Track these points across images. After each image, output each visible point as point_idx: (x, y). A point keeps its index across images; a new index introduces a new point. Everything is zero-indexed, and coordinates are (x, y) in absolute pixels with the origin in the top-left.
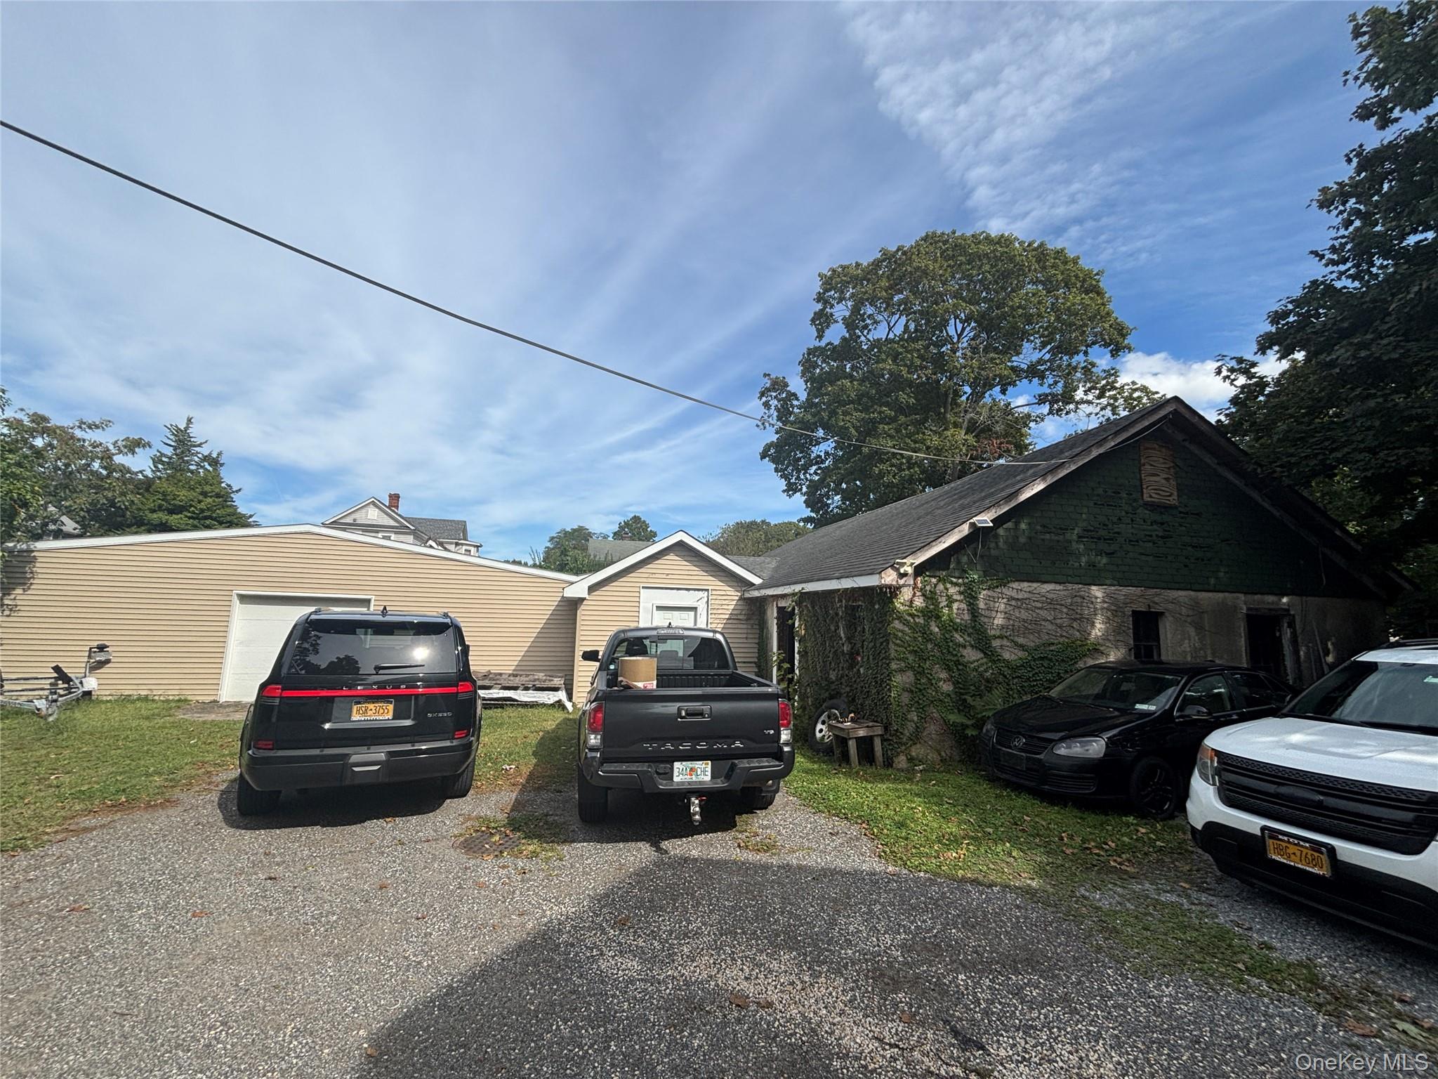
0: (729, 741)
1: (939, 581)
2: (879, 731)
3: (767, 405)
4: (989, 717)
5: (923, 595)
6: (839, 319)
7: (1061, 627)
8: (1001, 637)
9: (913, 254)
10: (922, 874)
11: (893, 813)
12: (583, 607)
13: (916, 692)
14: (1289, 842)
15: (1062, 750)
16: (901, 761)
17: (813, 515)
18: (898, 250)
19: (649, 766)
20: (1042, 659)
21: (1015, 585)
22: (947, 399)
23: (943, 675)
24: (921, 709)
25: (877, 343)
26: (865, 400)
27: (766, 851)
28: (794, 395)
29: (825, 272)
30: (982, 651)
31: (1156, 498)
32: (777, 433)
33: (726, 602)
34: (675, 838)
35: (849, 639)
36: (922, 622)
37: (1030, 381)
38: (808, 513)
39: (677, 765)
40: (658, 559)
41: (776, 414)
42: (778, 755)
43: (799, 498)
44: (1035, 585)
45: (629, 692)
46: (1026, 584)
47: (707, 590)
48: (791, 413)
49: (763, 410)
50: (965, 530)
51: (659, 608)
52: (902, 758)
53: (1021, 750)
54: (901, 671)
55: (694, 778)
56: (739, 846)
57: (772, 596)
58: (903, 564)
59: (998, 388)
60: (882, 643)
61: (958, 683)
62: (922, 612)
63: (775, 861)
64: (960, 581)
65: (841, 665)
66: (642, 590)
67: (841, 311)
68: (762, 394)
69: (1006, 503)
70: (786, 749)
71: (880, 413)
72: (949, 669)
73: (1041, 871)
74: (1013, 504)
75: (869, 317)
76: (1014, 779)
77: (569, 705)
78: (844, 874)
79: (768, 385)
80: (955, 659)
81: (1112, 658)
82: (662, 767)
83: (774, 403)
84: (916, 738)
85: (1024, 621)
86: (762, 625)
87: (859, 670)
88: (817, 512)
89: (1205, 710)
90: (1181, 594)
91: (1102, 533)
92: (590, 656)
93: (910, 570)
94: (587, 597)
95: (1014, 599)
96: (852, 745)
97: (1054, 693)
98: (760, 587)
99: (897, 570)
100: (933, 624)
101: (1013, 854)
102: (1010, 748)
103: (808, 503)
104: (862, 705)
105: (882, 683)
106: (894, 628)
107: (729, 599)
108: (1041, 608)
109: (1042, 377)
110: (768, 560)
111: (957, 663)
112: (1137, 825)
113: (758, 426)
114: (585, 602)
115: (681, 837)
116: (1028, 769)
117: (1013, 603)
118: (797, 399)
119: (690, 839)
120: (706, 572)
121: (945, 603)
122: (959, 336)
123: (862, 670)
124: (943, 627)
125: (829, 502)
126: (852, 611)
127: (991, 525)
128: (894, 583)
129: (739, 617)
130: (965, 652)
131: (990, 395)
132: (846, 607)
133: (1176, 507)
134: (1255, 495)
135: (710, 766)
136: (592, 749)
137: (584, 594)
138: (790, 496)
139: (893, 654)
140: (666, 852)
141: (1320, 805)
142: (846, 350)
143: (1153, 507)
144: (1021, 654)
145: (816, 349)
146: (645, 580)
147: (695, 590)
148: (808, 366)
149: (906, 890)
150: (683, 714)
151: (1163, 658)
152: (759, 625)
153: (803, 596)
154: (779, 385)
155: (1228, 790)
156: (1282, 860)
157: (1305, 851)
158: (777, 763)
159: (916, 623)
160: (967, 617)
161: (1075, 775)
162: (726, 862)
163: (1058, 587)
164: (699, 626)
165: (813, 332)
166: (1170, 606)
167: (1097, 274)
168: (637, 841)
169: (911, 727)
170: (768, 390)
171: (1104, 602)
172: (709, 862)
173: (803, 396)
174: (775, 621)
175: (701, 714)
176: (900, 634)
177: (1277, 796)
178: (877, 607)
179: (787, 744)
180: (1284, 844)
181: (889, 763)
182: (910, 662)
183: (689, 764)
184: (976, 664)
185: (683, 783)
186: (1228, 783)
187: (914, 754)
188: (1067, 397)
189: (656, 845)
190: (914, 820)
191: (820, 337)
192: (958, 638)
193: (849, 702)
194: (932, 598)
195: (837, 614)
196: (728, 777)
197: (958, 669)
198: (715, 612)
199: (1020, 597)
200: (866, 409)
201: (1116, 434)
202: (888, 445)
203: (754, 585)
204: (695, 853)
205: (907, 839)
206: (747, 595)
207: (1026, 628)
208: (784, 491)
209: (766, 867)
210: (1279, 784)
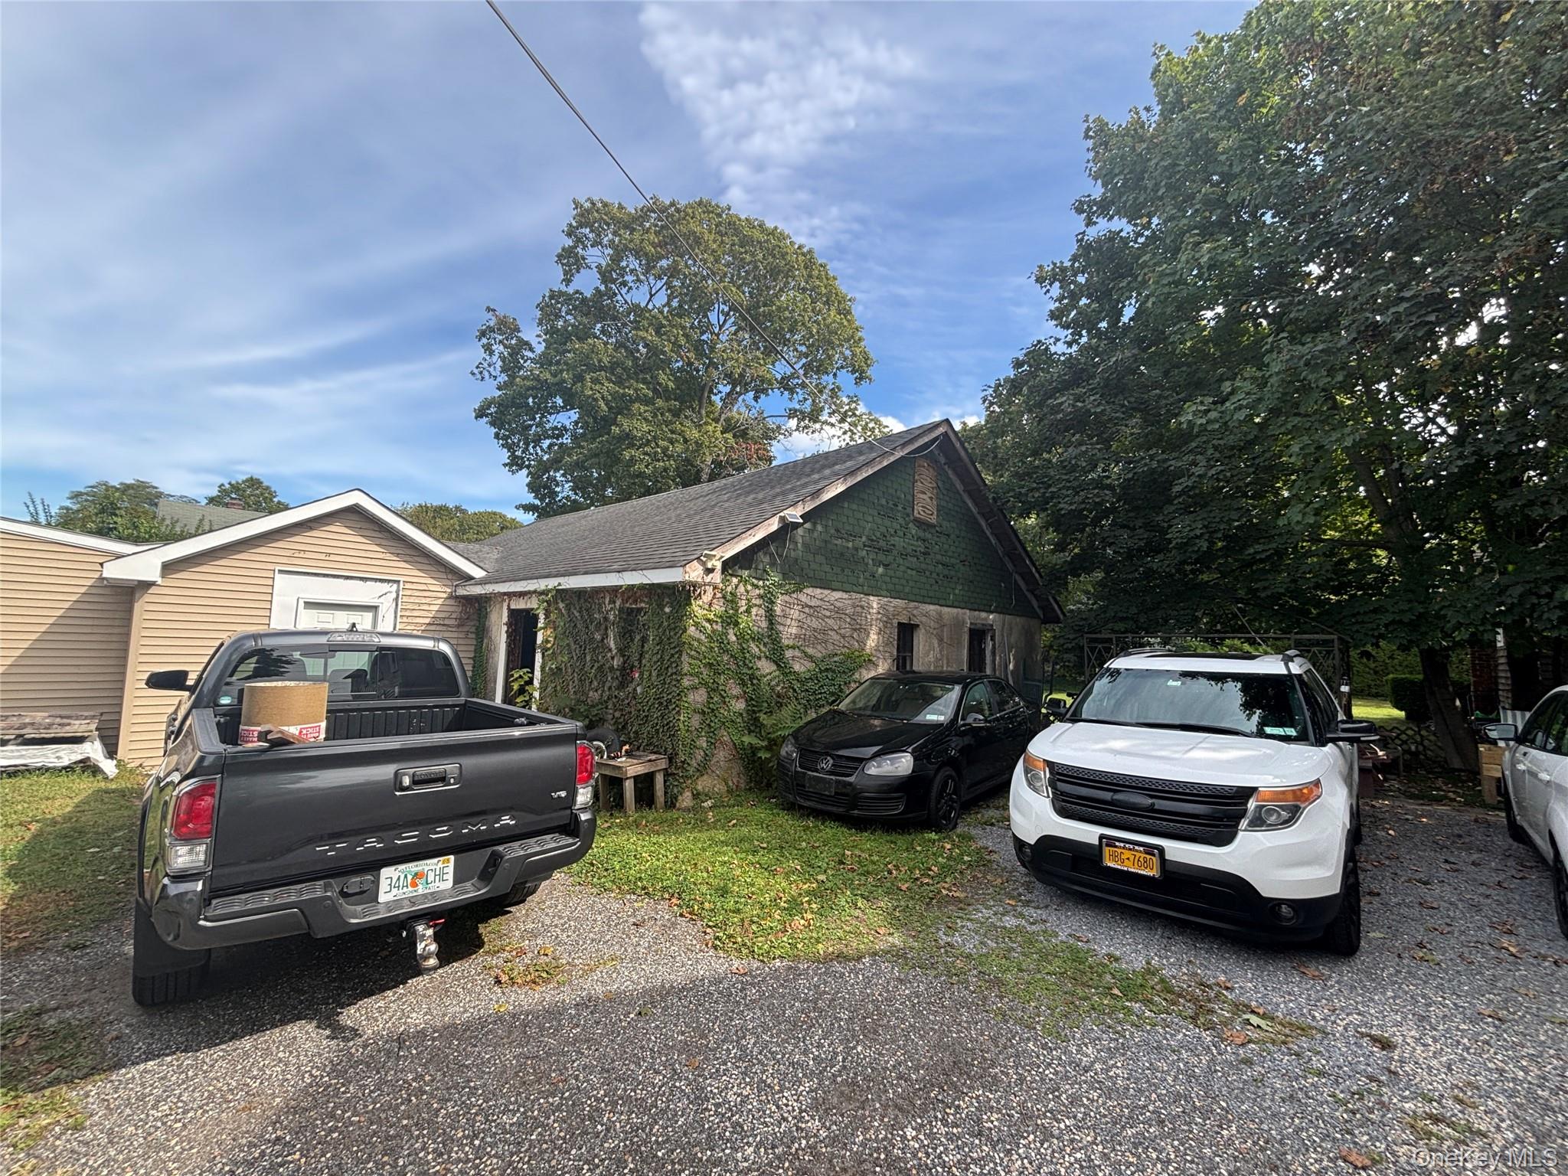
0: (491, 817)
1: (740, 582)
2: (663, 764)
3: (488, 348)
4: (784, 738)
5: (724, 597)
6: (593, 266)
7: (844, 637)
8: (793, 647)
9: (687, 214)
10: (778, 963)
11: (705, 875)
12: (147, 598)
13: (708, 712)
14: (1124, 848)
15: (873, 770)
16: (686, 800)
17: (537, 502)
18: (672, 204)
19: (326, 888)
20: (827, 670)
21: (809, 591)
22: (702, 394)
23: (736, 691)
24: (712, 732)
25: (635, 308)
26: (619, 370)
27: (546, 981)
28: (527, 343)
29: (582, 201)
30: (776, 663)
31: (923, 516)
32: (499, 388)
33: (427, 600)
34: (371, 994)
35: (621, 651)
36: (720, 629)
37: (782, 393)
38: (530, 498)
39: (386, 872)
40: (311, 529)
41: (500, 363)
42: (571, 827)
43: (523, 477)
44: (826, 592)
45: (285, 753)
46: (819, 591)
47: (399, 581)
48: (521, 368)
49: (482, 353)
50: (773, 525)
51: (309, 605)
52: (688, 794)
53: (831, 773)
54: (695, 688)
55: (421, 890)
56: (498, 982)
57: (505, 594)
58: (710, 557)
59: (751, 394)
60: (672, 655)
61: (752, 699)
62: (721, 617)
63: (567, 996)
64: (761, 583)
65: (608, 685)
66: (278, 576)
67: (596, 256)
68: (483, 334)
69: (813, 499)
70: (584, 817)
71: (636, 390)
72: (743, 684)
73: (895, 922)
74: (818, 502)
75: (632, 271)
76: (819, 806)
77: (109, 767)
78: (681, 991)
79: (492, 323)
80: (750, 672)
81: (880, 670)
82: (354, 882)
83: (498, 348)
84: (703, 769)
85: (815, 630)
86: (481, 633)
87: (635, 690)
88: (542, 500)
89: (982, 717)
90: (932, 608)
91: (882, 543)
92: (170, 680)
93: (719, 565)
94: (160, 581)
95: (807, 606)
96: (629, 786)
97: (842, 707)
98: (482, 582)
99: (704, 564)
100: (731, 631)
101: (859, 904)
102: (816, 771)
103: (532, 487)
104: (636, 732)
105: (668, 703)
106: (690, 636)
107: (434, 595)
108: (829, 617)
109: (792, 391)
110: (486, 549)
111: (752, 677)
112: (939, 840)
113: (473, 374)
114: (153, 590)
115: (383, 989)
116: (836, 793)
117: (807, 610)
118: (531, 350)
119: (401, 990)
120: (398, 555)
121: (744, 608)
122: (721, 327)
123: (639, 690)
124: (740, 637)
125: (558, 489)
126: (629, 617)
127: (801, 521)
128: (700, 580)
129: (446, 622)
130: (759, 664)
131: (744, 400)
132: (621, 610)
133: (935, 526)
134: (983, 523)
135: (452, 864)
136: (180, 877)
137: (153, 574)
138: (513, 473)
139: (686, 668)
140: (355, 1033)
141: (1151, 809)
142: (596, 308)
143: (920, 523)
144: (810, 665)
145: (561, 293)
146: (285, 560)
147: (376, 580)
148: (549, 311)
149: (772, 996)
150: (406, 781)
151: (915, 668)
152: (477, 634)
153: (561, 594)
154: (507, 327)
155: (1064, 801)
156: (1117, 866)
157: (1138, 854)
158: (571, 841)
159: (714, 631)
160: (764, 624)
161: (884, 795)
162: (482, 1022)
163: (845, 596)
164: (380, 629)
165: (559, 272)
166: (924, 619)
167: (850, 300)
168: (283, 1022)
169: (699, 755)
170: (491, 330)
171: (879, 613)
172: (451, 1031)
173: (540, 348)
174: (505, 628)
175: (442, 779)
176: (696, 644)
177: (1112, 803)
178: (667, 610)
179: (584, 809)
180: (1119, 851)
181: (671, 804)
182: (705, 676)
183: (413, 867)
184: (769, 677)
185: (397, 903)
186: (1062, 793)
187: (699, 788)
188: (814, 416)
189: (329, 1022)
190: (734, 880)
191: (568, 281)
192: (755, 650)
193: (617, 730)
194: (732, 601)
195: (606, 619)
196: (485, 876)
197: (752, 684)
198: (407, 613)
199: (813, 604)
200: (620, 382)
201: (904, 445)
202: (641, 428)
203: (472, 578)
204: (417, 1019)
205: (738, 911)
206: (461, 592)
207: (816, 637)
208: (505, 465)
209: (555, 1013)
210: (1115, 791)
